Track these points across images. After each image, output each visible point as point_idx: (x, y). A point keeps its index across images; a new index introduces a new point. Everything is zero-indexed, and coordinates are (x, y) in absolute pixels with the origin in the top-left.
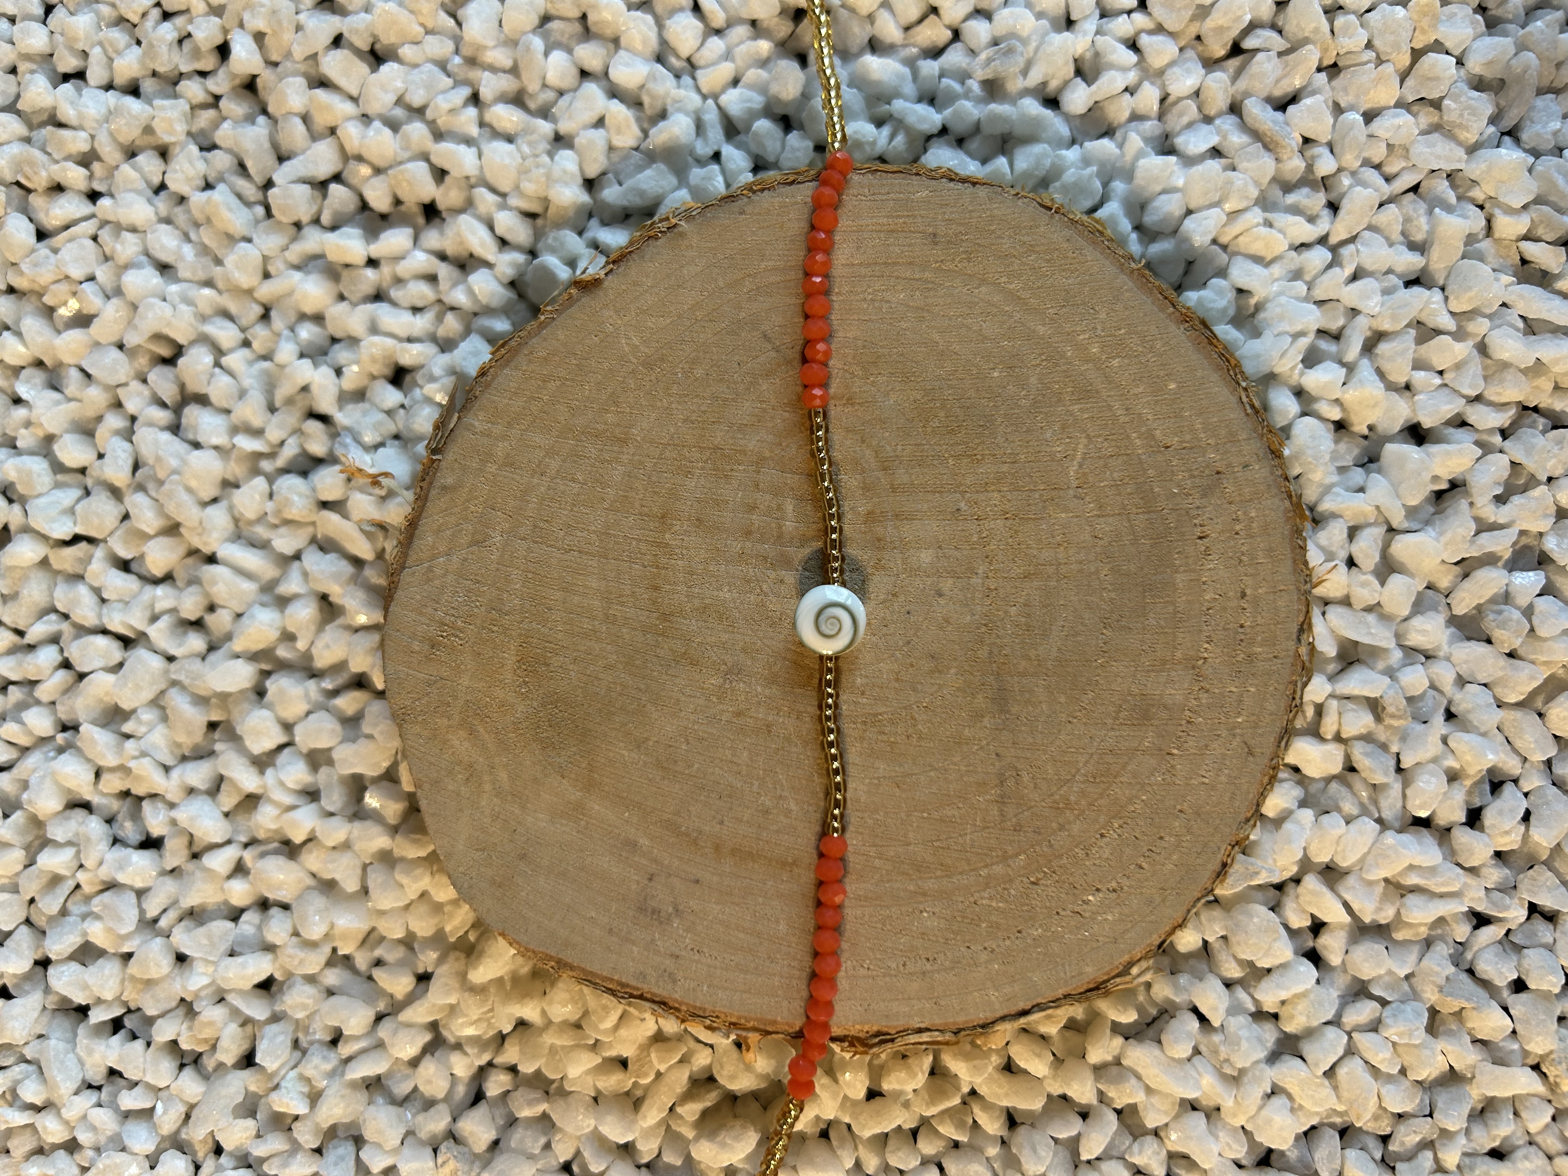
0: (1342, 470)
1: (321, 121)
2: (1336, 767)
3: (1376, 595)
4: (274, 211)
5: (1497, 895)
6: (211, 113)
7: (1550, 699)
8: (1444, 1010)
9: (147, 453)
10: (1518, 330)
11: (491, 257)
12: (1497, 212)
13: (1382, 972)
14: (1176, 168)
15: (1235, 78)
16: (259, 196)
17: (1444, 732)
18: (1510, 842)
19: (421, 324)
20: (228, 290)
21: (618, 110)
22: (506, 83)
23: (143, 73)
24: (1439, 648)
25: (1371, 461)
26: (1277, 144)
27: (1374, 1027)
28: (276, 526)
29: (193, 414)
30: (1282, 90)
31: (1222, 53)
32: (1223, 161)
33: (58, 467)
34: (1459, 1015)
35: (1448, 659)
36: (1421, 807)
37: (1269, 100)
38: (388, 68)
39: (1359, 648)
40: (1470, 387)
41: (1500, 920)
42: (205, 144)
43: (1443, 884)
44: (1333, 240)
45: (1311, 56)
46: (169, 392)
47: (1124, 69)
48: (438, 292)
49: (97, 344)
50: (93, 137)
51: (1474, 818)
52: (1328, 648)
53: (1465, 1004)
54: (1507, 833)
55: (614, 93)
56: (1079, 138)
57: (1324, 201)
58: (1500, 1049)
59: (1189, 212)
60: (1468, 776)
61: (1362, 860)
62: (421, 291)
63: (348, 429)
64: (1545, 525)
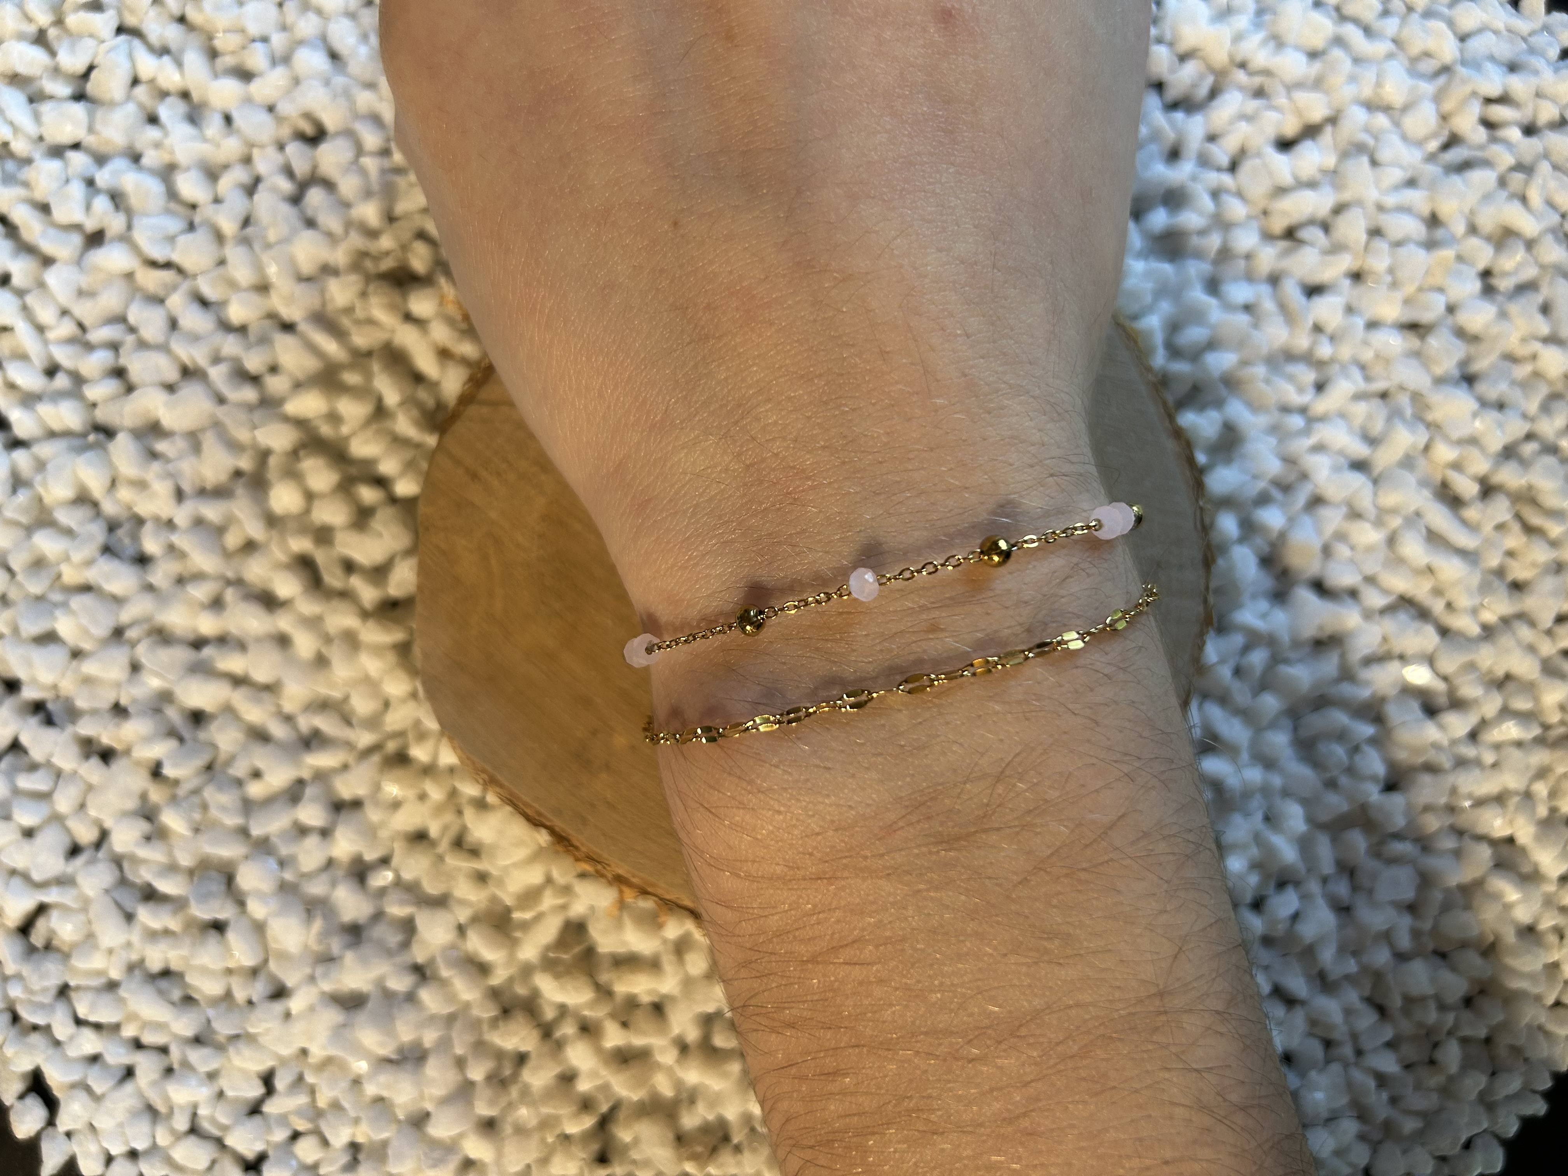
3: (1249, 702)
7: (1348, 828)
9: (263, 215)
10: (1422, 536)
12: (1437, 437)
14: (1216, 308)
15: (1282, 256)
17: (1259, 827)
18: (1277, 930)
24: (1280, 760)
25: (1278, 596)
26: (1295, 319)
28: (359, 322)
29: (316, 195)
30: (1314, 280)
31: (1279, 232)
32: (1251, 317)
33: (172, 194)
37: (1301, 283)
39: (1219, 741)
40: (1371, 567)
44: (1311, 413)
46: (301, 169)
47: (1202, 214)
49: (250, 100)
59: (1212, 346)
64: (1391, 692)
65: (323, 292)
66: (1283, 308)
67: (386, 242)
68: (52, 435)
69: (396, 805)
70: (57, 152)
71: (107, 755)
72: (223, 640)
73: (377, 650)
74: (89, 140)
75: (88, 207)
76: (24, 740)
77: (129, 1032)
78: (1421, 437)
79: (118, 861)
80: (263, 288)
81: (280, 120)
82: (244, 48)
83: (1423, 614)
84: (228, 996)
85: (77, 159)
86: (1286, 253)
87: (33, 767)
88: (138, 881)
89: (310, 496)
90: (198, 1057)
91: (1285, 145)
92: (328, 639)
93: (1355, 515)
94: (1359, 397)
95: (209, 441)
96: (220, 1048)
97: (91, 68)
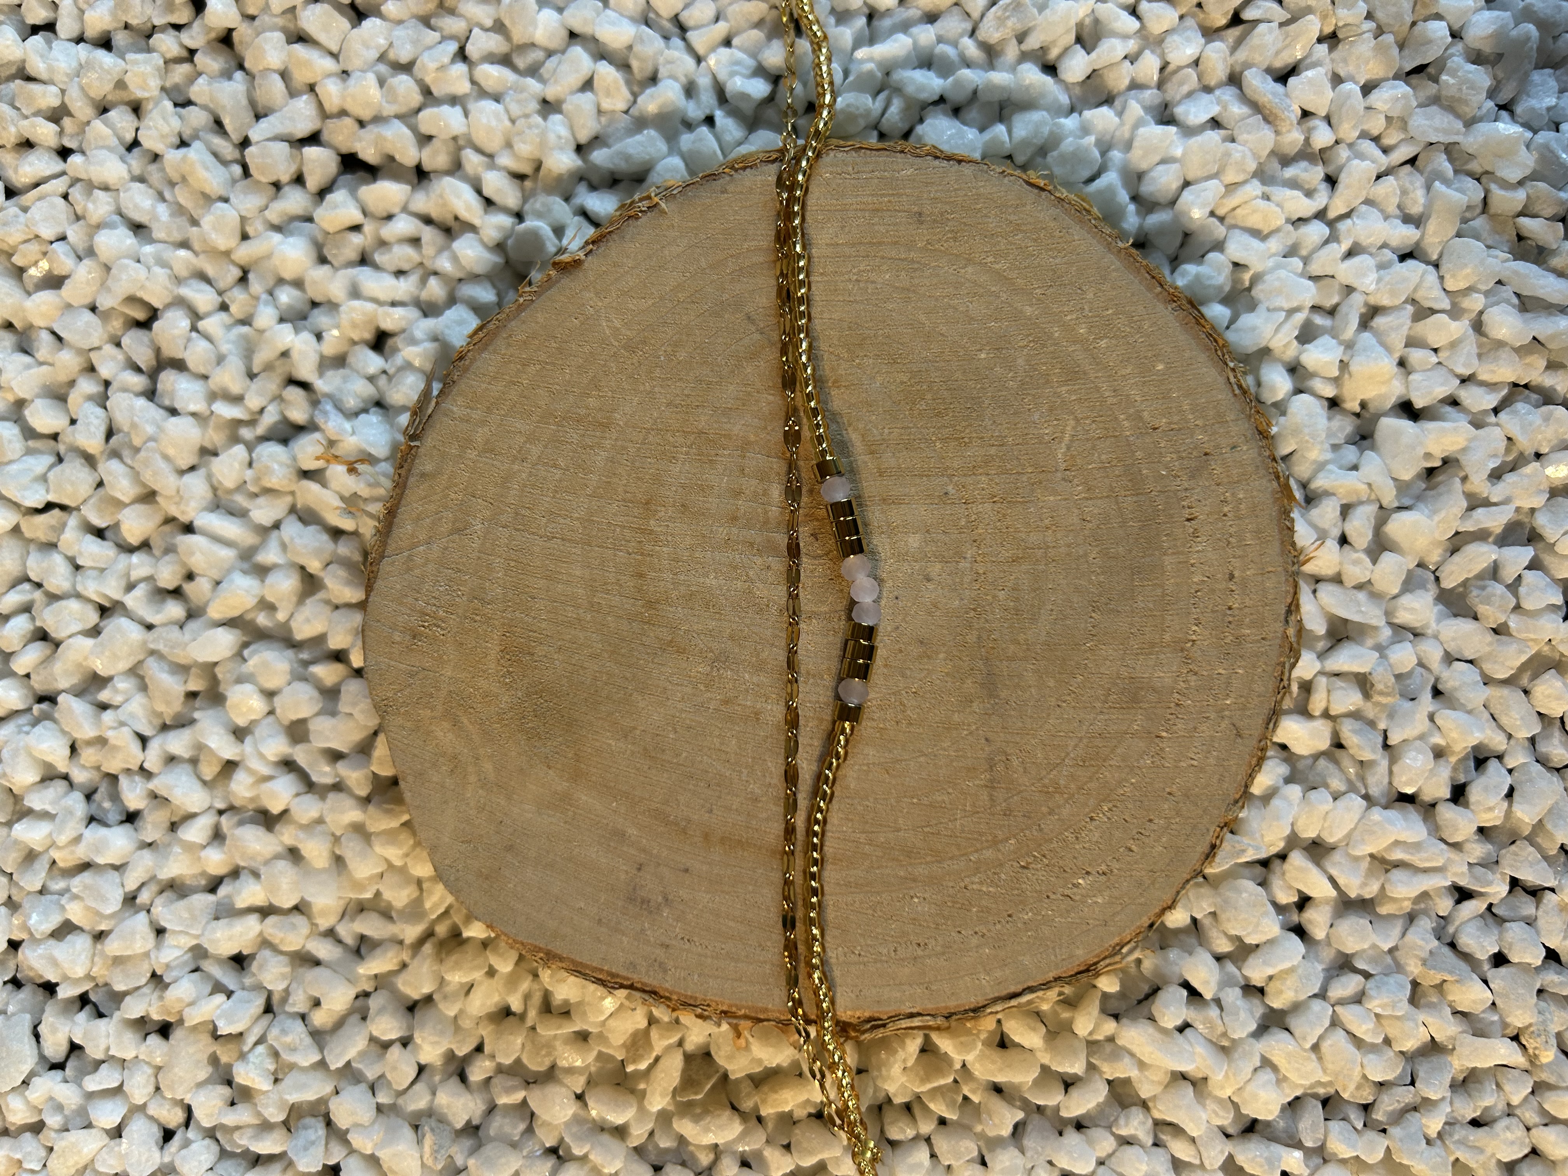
0: (1335, 447)
1: (301, 77)
2: (1324, 744)
3: (1368, 573)
4: (252, 170)
5: (1479, 870)
6: (185, 68)
7: (1535, 676)
8: (1425, 982)
9: (121, 419)
10: (1514, 306)
11: (477, 222)
12: (1493, 187)
13: (1366, 946)
14: (1175, 137)
15: (1234, 49)
16: (236, 154)
17: (1431, 709)
18: (1493, 818)
19: (404, 288)
20: (204, 252)
21: (606, 72)
22: (493, 43)
23: (115, 25)
24: (1427, 625)
25: (1363, 438)
26: (1276, 116)
27: (1359, 999)
28: (256, 495)
29: (168, 379)
30: (1282, 62)
31: (1223, 21)
32: (1222, 132)
33: (29, 433)
34: (1440, 987)
35: (1436, 637)
36: (1408, 784)
37: (1269, 71)
38: (369, 24)
39: (1349, 627)
40: (1464, 365)
41: (1481, 894)
42: (180, 100)
43: (1427, 860)
44: (1332, 214)
45: (1313, 26)
46: (144, 358)
47: (1125, 37)
48: (422, 256)
49: (69, 306)
50: (63, 91)
51: (1459, 794)
52: (1317, 625)
53: (1447, 977)
54: (1491, 809)
55: (601, 54)
56: (1079, 106)
57: (1322, 175)
58: (1480, 1020)
59: (1187, 184)
60: (1453, 753)
61: (1349, 836)
62: (403, 255)
63: (329, 396)
64: (1538, 501)
66: (1256, 107)
67: (254, 402)
71: (164, 1030)
72: (235, 873)
73: (390, 836)
76: (79, 1039)
79: (211, 1134)
80: (148, 496)
81: (107, 316)
82: (45, 254)
87: (95, 1065)
88: (238, 1150)
89: (270, 695)
92: (336, 839)
93: (1423, 313)
94: (1382, 175)
95: (152, 672)
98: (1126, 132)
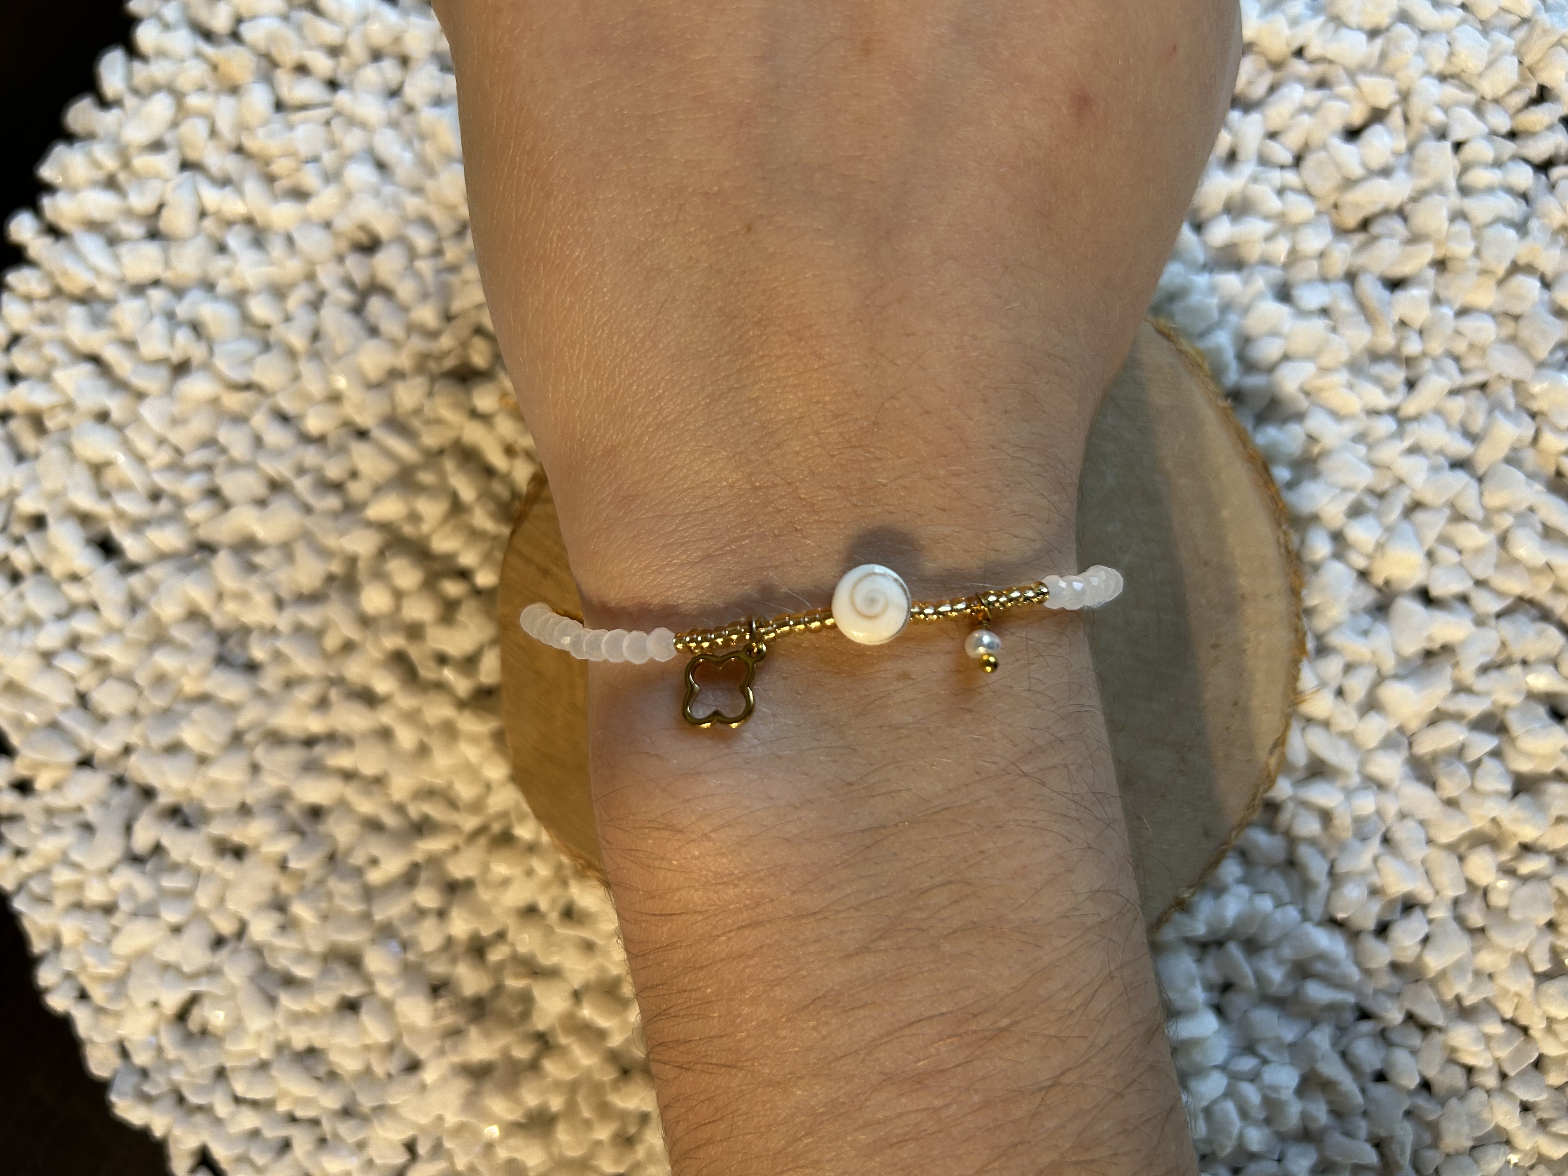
0: (1353, 613)
2: (1279, 857)
3: (1353, 726)
5: (1383, 996)
7: (1472, 848)
9: (329, 328)
10: (1537, 533)
12: (1545, 428)
13: (1272, 1034)
14: (1287, 315)
15: (1358, 252)
17: (1377, 852)
18: (1406, 956)
20: (435, 201)
24: (1391, 781)
25: (1380, 610)
26: (1376, 318)
27: (1252, 1077)
28: (429, 423)
29: (376, 303)
30: (1395, 273)
31: (1352, 225)
32: (1328, 321)
33: (246, 318)
35: (1397, 793)
36: (1341, 910)
37: (1382, 277)
39: (1325, 767)
40: (1482, 570)
41: (1379, 1018)
43: (1341, 978)
44: (1402, 414)
45: (1427, 253)
46: (360, 278)
47: (1266, 220)
49: (308, 219)
50: (347, 33)
52: (1298, 759)
54: (1406, 949)
56: (1211, 267)
57: (1403, 378)
58: (1350, 1124)
59: (1286, 358)
60: (1386, 895)
61: (1281, 939)
64: (1514, 700)
65: (391, 397)
66: (1362, 307)
67: (446, 342)
68: (162, 557)
69: (505, 882)
70: (138, 290)
71: (239, 853)
72: (332, 738)
73: (474, 740)
74: (167, 275)
75: (172, 341)
76: (166, 842)
77: (283, 1107)
78: (1527, 429)
79: (258, 950)
80: (335, 398)
81: (337, 235)
82: (298, 170)
83: (1545, 615)
84: (368, 1071)
85: (157, 296)
86: (1363, 247)
87: (175, 868)
88: (277, 967)
89: (398, 595)
90: (348, 1131)
91: (1353, 134)
92: (427, 729)
93: (1458, 517)
94: (1454, 392)
95: (301, 551)
96: (365, 1119)
97: (161, 207)
98: (1245, 300)
